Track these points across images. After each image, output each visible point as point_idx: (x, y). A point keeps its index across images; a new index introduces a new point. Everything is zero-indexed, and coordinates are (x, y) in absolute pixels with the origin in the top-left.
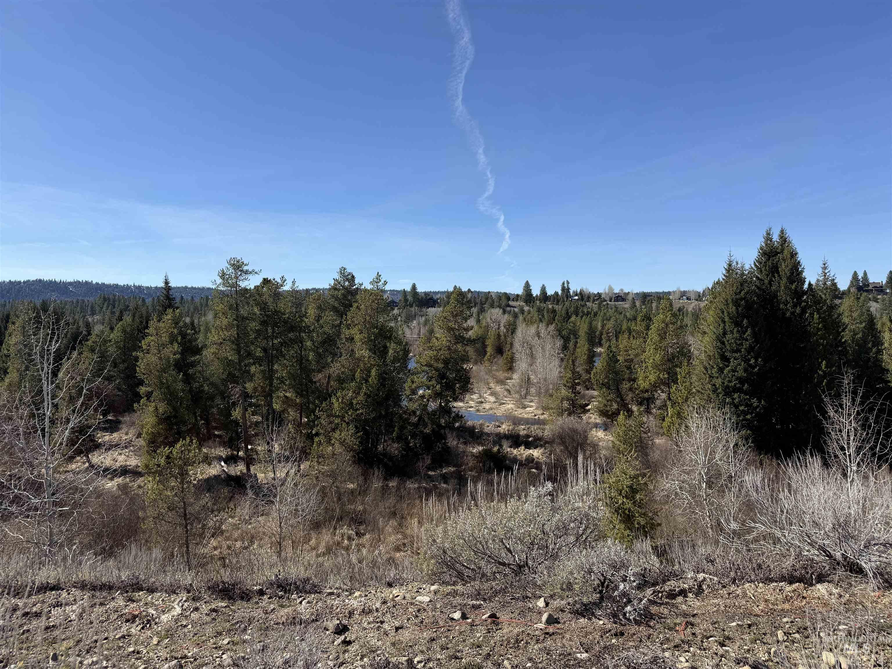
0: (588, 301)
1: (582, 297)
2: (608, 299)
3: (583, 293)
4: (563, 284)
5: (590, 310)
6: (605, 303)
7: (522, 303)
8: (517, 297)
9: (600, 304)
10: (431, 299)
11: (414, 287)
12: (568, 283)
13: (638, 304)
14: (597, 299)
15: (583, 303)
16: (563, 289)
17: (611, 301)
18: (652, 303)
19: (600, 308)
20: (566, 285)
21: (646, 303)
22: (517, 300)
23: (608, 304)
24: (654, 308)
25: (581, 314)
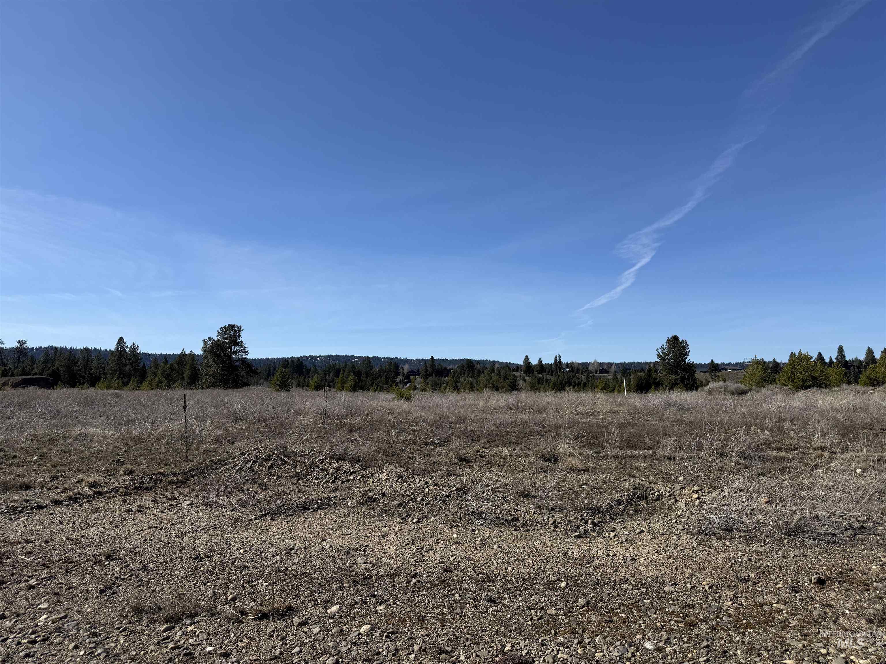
0: (578, 373)
1: (572, 369)
2: (594, 371)
3: (573, 366)
4: (556, 357)
5: (580, 380)
6: (592, 375)
7: (522, 374)
8: (517, 368)
9: (588, 375)
12: (560, 357)
13: (619, 376)
14: (585, 371)
15: (573, 374)
16: (555, 361)
17: (596, 373)
18: (630, 375)
19: (587, 378)
20: (558, 359)
21: (625, 375)
22: (517, 371)
23: (594, 376)
24: (632, 380)
25: (573, 384)
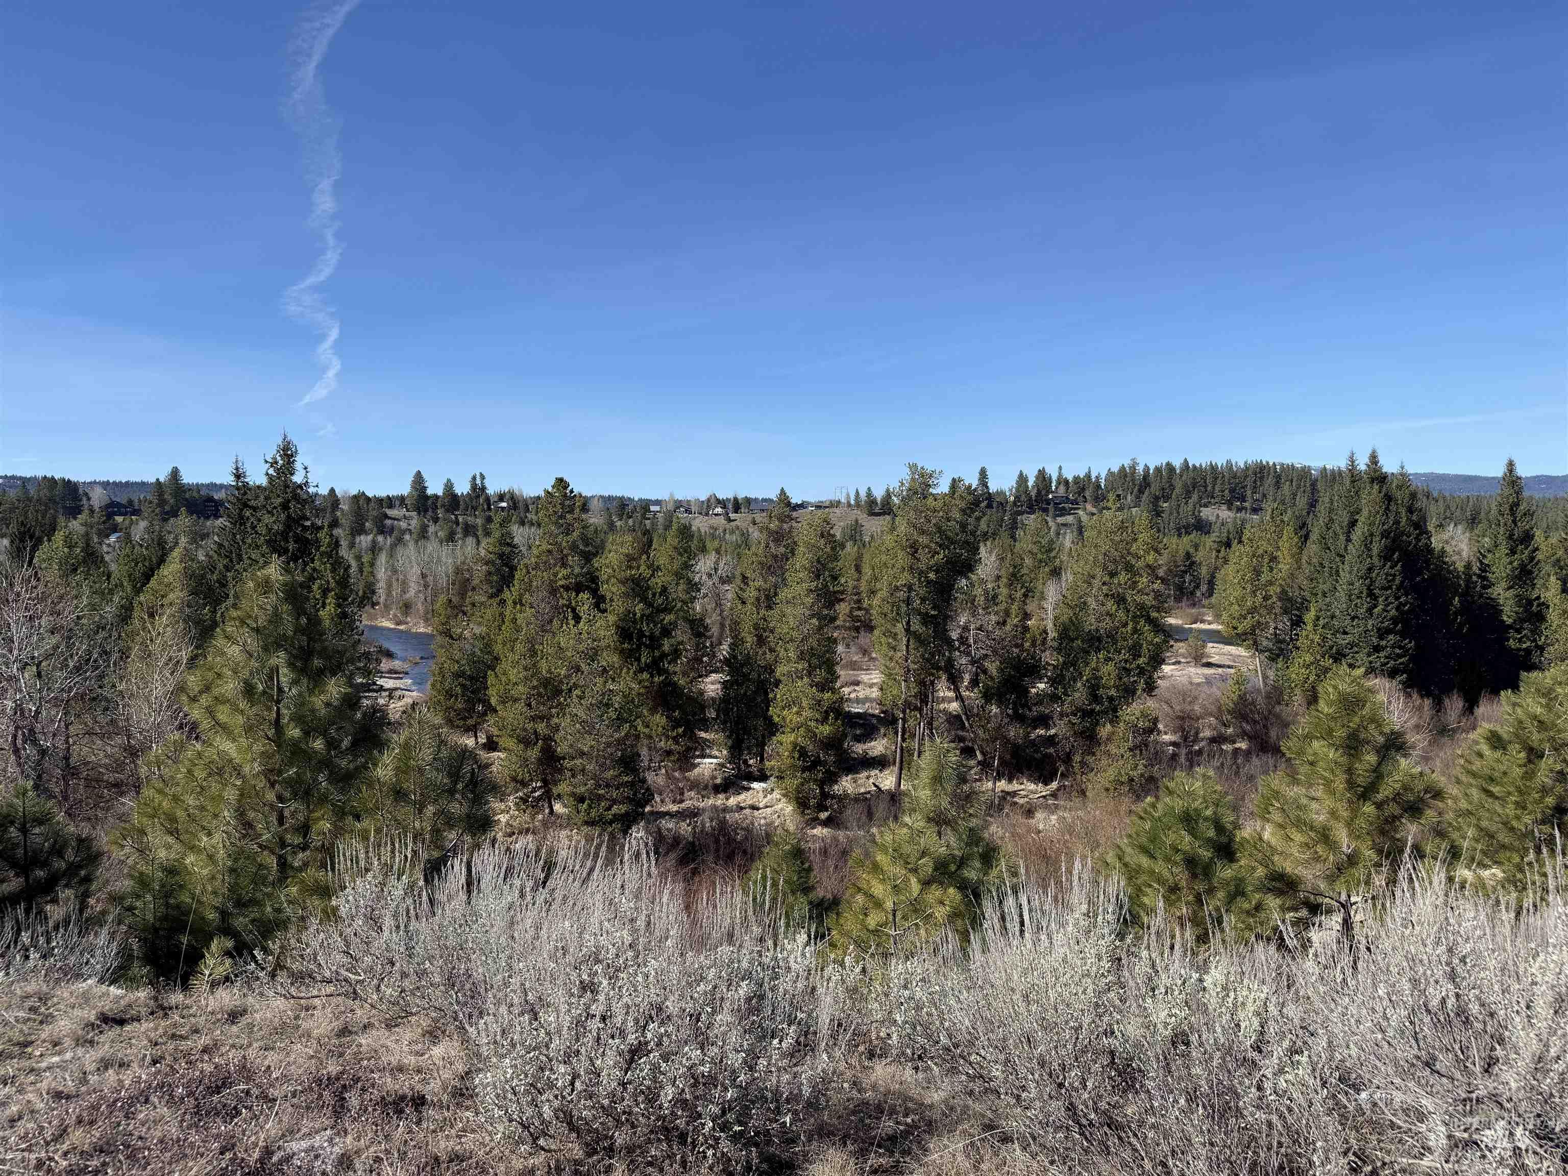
1: (514, 504)
3: (513, 496)
4: (474, 478)
7: (410, 513)
8: (401, 502)
10: (210, 499)
11: (175, 473)
12: (483, 477)
16: (474, 487)
20: (478, 482)
22: (401, 507)
